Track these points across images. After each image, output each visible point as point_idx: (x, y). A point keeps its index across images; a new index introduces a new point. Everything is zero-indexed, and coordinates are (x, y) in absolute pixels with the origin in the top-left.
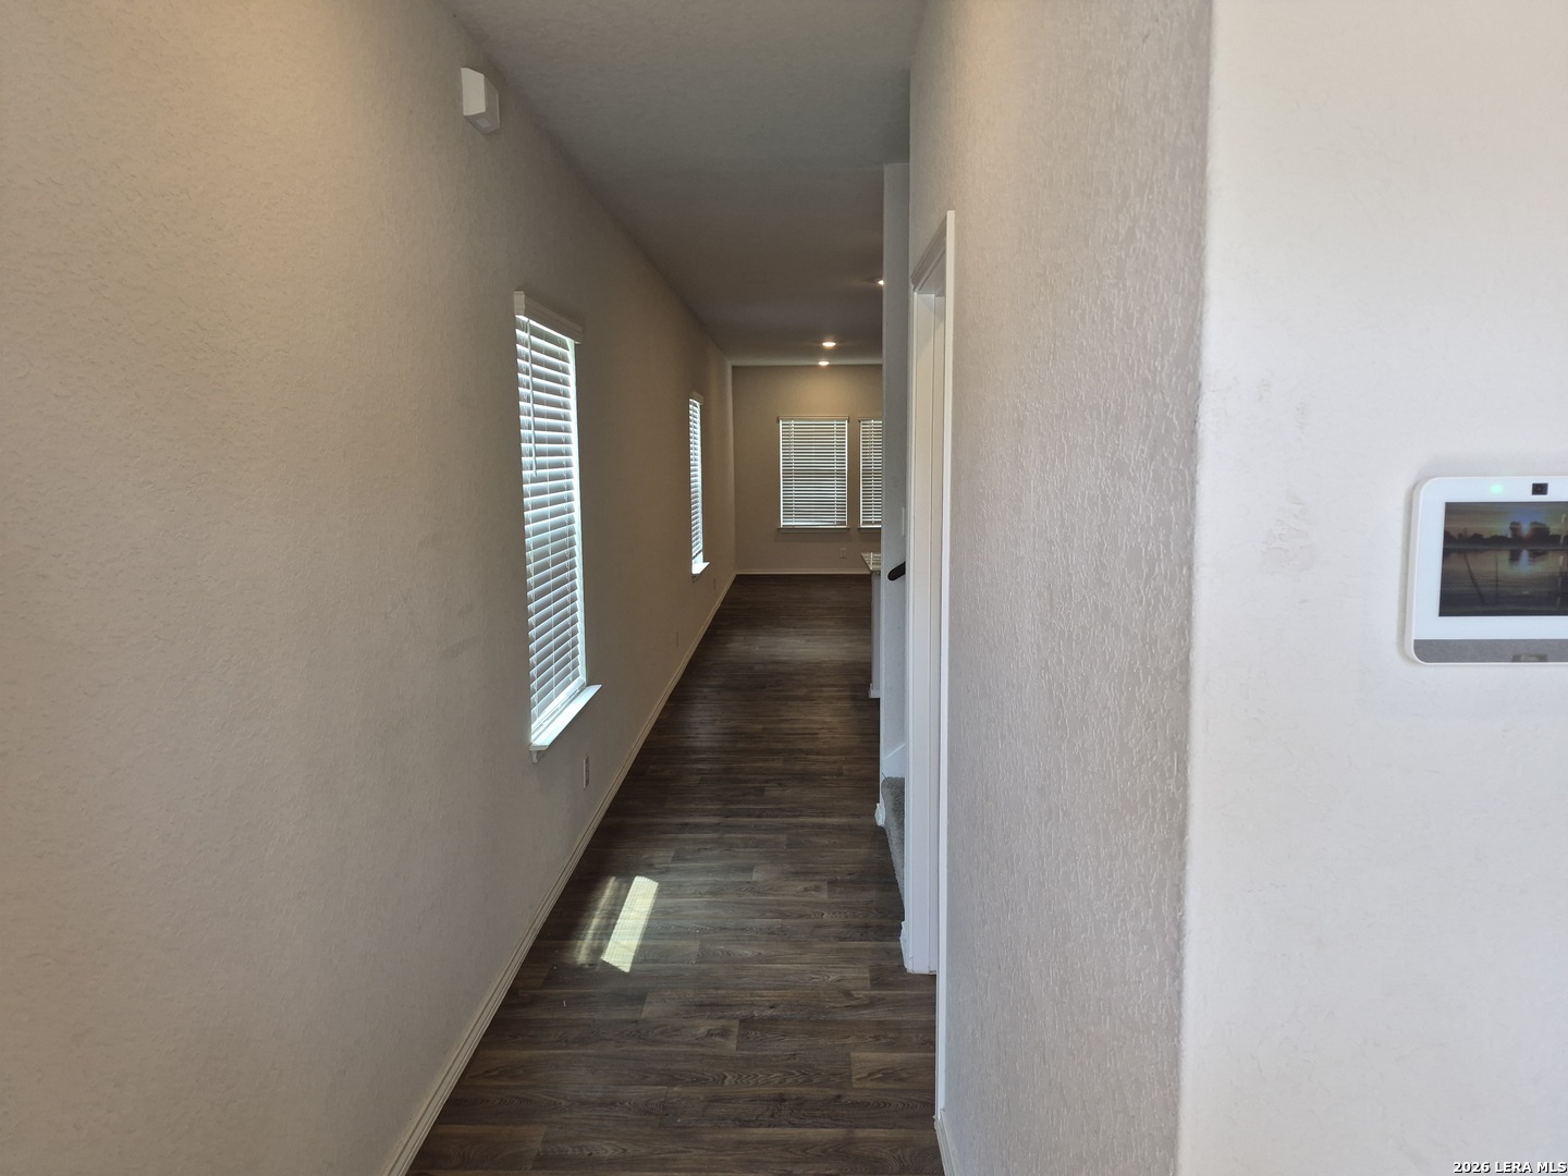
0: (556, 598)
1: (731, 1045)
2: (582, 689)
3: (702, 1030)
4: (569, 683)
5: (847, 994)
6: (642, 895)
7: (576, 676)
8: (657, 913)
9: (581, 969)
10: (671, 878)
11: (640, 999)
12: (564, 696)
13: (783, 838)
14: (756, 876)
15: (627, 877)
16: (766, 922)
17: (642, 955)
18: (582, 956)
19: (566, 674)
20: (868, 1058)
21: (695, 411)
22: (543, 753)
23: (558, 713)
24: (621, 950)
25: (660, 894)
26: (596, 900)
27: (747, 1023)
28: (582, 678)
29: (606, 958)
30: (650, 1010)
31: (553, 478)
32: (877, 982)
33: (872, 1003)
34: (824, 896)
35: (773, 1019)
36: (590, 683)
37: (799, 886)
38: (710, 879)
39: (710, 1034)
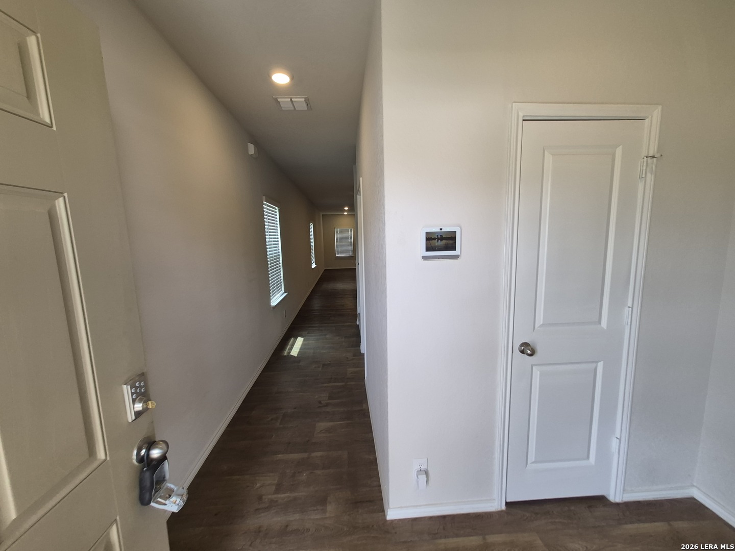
0: (276, 271)
1: (320, 369)
2: (283, 294)
3: (314, 367)
4: (280, 292)
5: (347, 358)
6: (300, 341)
7: (282, 290)
8: (303, 345)
9: (285, 356)
10: (306, 337)
11: (299, 362)
12: (278, 295)
13: (334, 328)
14: (327, 336)
15: (296, 338)
16: (328, 345)
17: (299, 353)
18: (285, 354)
19: (279, 290)
20: (351, 370)
21: (311, 226)
22: (274, 307)
23: (277, 299)
24: (295, 352)
25: (304, 341)
26: (289, 343)
27: (324, 365)
28: (283, 291)
29: (291, 354)
30: (301, 364)
31: (274, 241)
32: (354, 355)
33: (353, 360)
34: (343, 339)
35: (329, 364)
36: (285, 292)
37: (338, 338)
38: (316, 337)
39: (315, 367)
